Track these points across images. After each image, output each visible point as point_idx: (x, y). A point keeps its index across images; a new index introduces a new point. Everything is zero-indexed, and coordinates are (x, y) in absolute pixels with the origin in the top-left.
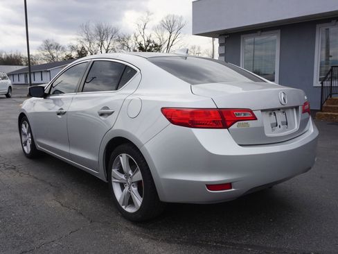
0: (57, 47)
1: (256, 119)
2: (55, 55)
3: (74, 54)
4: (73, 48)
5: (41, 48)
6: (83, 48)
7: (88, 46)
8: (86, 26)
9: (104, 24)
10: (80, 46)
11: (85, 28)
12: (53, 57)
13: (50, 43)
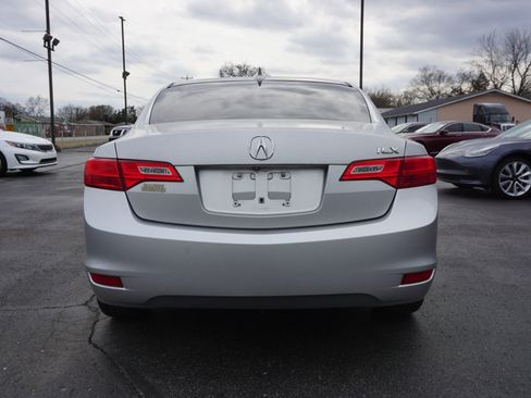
0: (440, 78)
1: (182, 181)
2: (436, 89)
3: (466, 87)
4: (464, 77)
5: (415, 80)
6: (482, 76)
7: (490, 71)
8: (489, 40)
9: (522, 33)
10: (476, 72)
11: (488, 44)
12: (433, 93)
13: (429, 72)
